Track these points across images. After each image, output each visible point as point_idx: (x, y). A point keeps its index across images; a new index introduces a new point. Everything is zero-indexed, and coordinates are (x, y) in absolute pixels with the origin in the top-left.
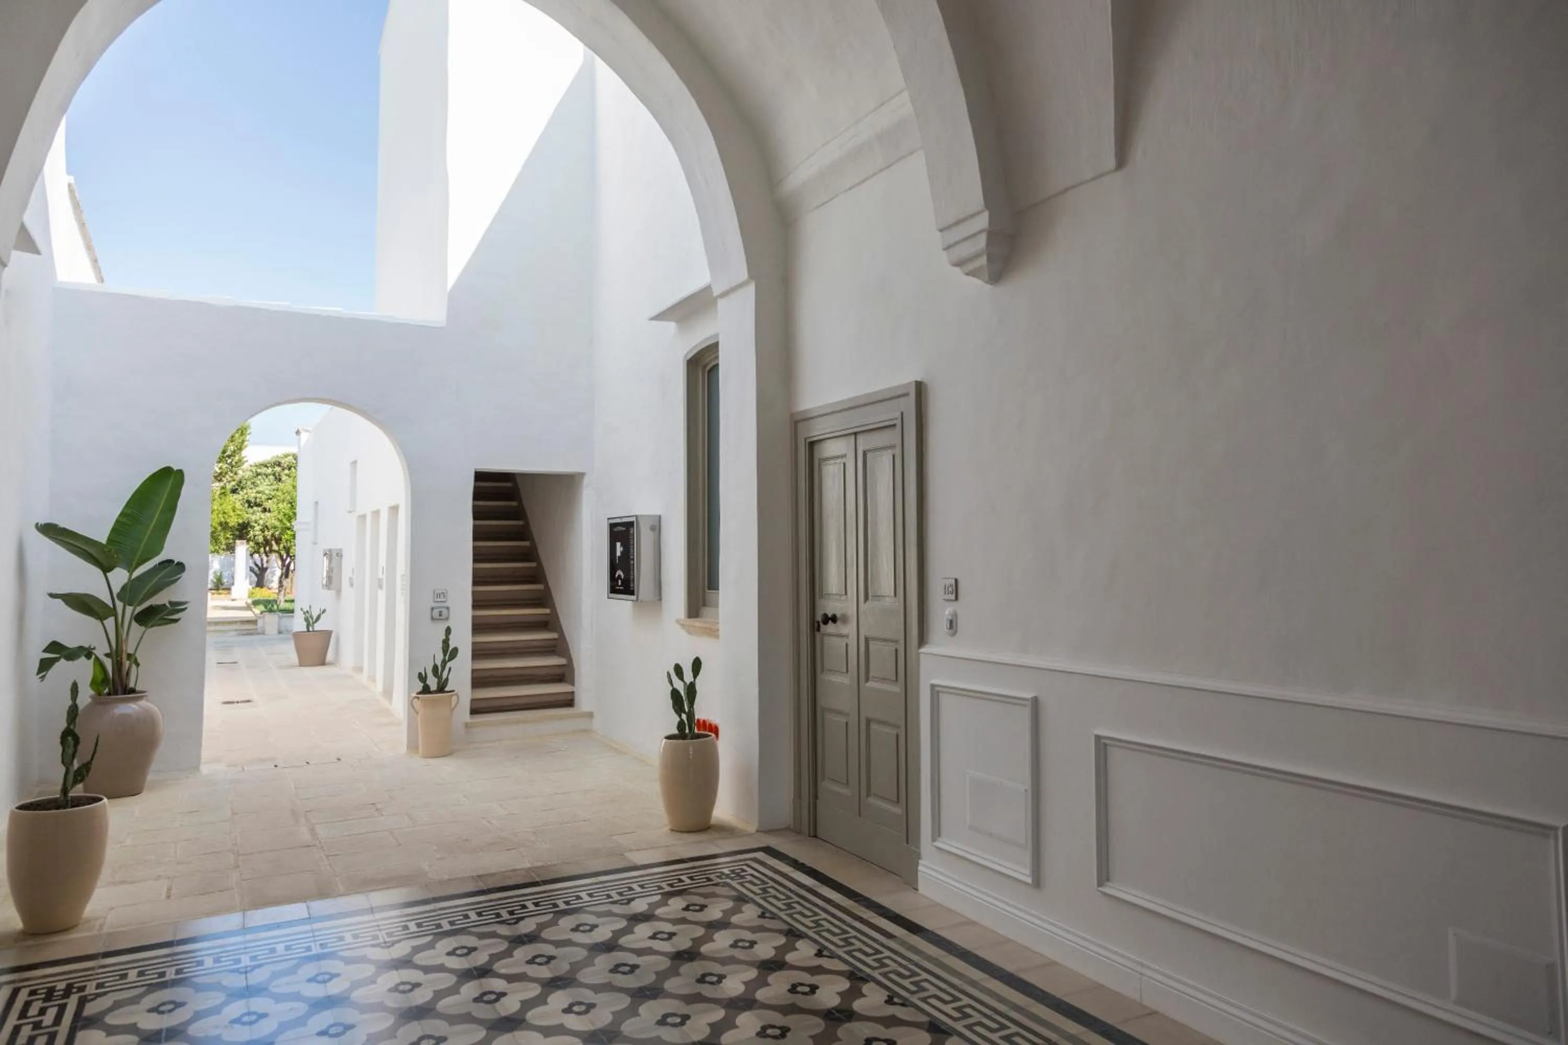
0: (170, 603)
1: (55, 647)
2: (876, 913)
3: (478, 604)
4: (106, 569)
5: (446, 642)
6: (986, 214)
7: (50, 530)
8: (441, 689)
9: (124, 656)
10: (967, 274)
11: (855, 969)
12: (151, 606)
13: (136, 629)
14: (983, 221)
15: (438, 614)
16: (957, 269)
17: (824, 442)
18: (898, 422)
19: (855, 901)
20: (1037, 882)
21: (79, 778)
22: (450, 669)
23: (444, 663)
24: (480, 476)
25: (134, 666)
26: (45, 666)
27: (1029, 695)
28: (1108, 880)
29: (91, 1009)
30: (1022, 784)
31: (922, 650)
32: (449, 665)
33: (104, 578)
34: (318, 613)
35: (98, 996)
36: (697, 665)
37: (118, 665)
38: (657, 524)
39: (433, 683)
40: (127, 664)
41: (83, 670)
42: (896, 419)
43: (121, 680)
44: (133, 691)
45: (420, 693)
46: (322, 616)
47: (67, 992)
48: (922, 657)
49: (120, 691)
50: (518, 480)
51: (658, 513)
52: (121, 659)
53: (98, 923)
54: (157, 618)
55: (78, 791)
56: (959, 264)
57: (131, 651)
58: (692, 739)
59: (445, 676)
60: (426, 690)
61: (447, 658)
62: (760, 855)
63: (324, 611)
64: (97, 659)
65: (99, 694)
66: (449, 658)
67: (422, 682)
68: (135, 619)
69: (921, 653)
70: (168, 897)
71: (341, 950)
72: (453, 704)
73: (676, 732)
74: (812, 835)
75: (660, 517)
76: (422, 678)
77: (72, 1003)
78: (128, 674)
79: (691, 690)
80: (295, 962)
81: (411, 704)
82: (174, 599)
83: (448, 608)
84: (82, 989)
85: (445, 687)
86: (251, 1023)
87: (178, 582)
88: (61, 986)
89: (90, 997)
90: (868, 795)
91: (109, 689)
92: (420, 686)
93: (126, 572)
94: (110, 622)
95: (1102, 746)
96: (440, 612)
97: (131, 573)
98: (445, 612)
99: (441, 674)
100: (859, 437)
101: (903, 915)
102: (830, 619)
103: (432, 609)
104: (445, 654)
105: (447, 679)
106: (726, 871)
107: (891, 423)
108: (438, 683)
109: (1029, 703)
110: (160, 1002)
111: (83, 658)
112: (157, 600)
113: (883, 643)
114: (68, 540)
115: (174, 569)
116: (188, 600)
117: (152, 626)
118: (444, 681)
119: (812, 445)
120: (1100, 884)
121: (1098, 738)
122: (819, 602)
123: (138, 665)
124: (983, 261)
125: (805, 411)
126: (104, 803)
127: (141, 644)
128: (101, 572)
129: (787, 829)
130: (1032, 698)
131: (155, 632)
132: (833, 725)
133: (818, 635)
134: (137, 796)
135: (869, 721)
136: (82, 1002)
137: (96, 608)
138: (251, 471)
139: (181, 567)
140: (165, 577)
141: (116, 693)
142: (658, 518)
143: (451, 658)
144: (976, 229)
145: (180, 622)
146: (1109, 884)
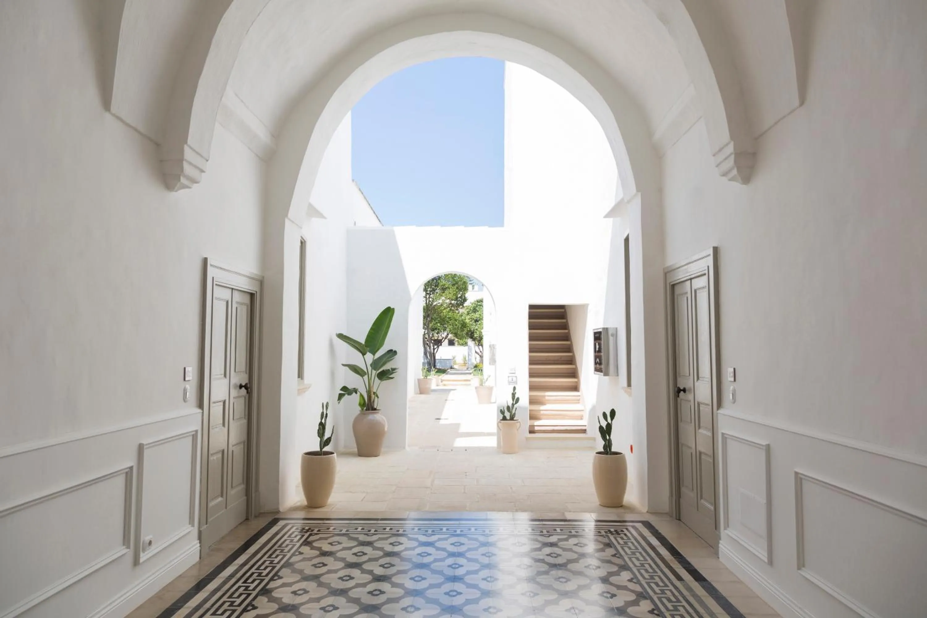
0: (392, 369)
1: (344, 389)
2: (682, 566)
3: (532, 375)
4: (364, 354)
5: (513, 395)
6: (732, 143)
7: (341, 336)
8: (512, 418)
9: (372, 393)
10: (730, 180)
11: (645, 592)
12: (383, 371)
13: (377, 381)
14: (730, 149)
15: (511, 380)
16: (724, 178)
17: (680, 284)
18: (706, 272)
19: (675, 558)
20: (771, 562)
21: (327, 444)
22: (516, 409)
23: (513, 405)
24: (531, 307)
25: (376, 398)
26: (341, 396)
27: (764, 443)
28: (804, 566)
29: (311, 538)
30: (763, 500)
31: (719, 411)
32: (515, 406)
33: (363, 358)
34: (487, 377)
35: (316, 534)
36: (613, 413)
37: (369, 397)
38: (615, 333)
39: (507, 415)
40: (373, 396)
41: (355, 399)
42: (705, 270)
43: (371, 405)
44: (375, 409)
45: (501, 420)
46: (489, 378)
47: (308, 531)
48: (719, 415)
49: (370, 409)
50: (566, 307)
51: (616, 326)
52: (371, 394)
53: (333, 506)
54: (385, 377)
55: (326, 449)
56: (724, 175)
57: (375, 391)
58: (610, 454)
59: (513, 412)
60: (504, 418)
61: (514, 403)
62: (639, 525)
63: (490, 376)
64: (361, 394)
65: (362, 409)
66: (515, 402)
67: (502, 414)
68: (378, 377)
69: (719, 413)
70: (362, 500)
71: (410, 534)
72: (518, 427)
73: (602, 450)
74: (677, 518)
75: (617, 328)
76: (502, 412)
77: (307, 535)
78: (374, 402)
79: (609, 426)
80: (390, 535)
81: (498, 426)
82: (393, 367)
83: (516, 377)
84: (312, 531)
85: (514, 418)
86: (360, 556)
87: (394, 360)
88: (307, 528)
89: (313, 534)
90: (701, 498)
91: (366, 408)
92: (501, 417)
93: (372, 355)
94: (366, 377)
95: (799, 479)
96: (512, 378)
97: (374, 355)
98: (514, 379)
99: (512, 411)
100: (693, 281)
101: (699, 570)
102: (682, 390)
103: (508, 377)
104: (513, 400)
105: (515, 414)
106: (612, 530)
107: (703, 273)
108: (510, 415)
109: (764, 448)
110: (333, 541)
111: (354, 393)
112: (385, 368)
113: (705, 406)
114: (348, 341)
115: (392, 353)
116: (397, 367)
117: (383, 380)
118: (513, 414)
119: (673, 286)
120: (799, 569)
121: (796, 473)
122: (679, 380)
123: (378, 397)
124: (735, 172)
125: (668, 267)
126: (335, 455)
127: (379, 388)
128: (361, 355)
129: (666, 513)
130: (766, 445)
131: (385, 383)
132: (686, 454)
133: (679, 399)
134: (376, 457)
135: (700, 453)
136: (310, 535)
137: (360, 372)
138: (475, 304)
139: (395, 353)
140: (388, 358)
141: (369, 410)
142: (615, 329)
143: (516, 403)
144: (728, 153)
145: (394, 379)
146: (803, 569)
